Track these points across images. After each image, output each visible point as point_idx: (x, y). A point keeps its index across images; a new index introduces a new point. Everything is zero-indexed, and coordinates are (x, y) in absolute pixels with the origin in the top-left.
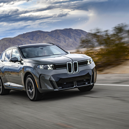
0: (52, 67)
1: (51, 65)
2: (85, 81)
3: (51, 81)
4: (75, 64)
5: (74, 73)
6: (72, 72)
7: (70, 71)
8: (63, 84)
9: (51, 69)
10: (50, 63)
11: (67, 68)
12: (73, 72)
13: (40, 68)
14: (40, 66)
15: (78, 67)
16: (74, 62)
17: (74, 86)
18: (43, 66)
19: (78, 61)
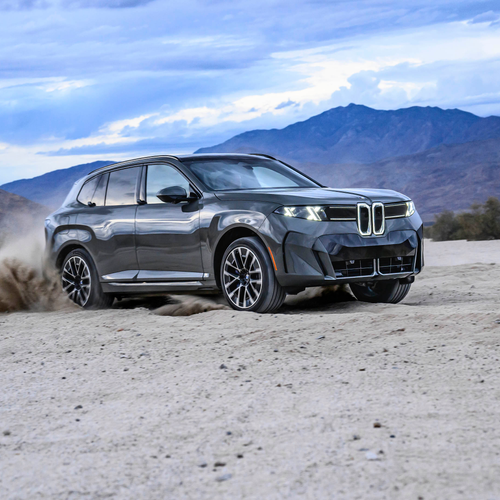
0: (320, 213)
1: (317, 209)
2: (399, 262)
3: (316, 253)
4: (378, 209)
5: (373, 236)
6: (369, 233)
7: (364, 229)
8: (347, 263)
9: (315, 219)
10: (313, 202)
11: (356, 221)
12: (373, 233)
13: (286, 215)
14: (285, 208)
15: (385, 219)
16: (374, 205)
17: (375, 273)
18: (293, 209)
19: (384, 204)
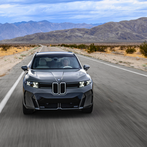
0: (38, 85)
1: (37, 83)
4: (63, 85)
5: (59, 95)
7: (55, 92)
9: (36, 87)
11: (52, 88)
12: (59, 93)
13: (27, 84)
14: (27, 82)
15: (66, 88)
16: (61, 83)
17: (58, 108)
18: (29, 82)
19: (66, 83)
